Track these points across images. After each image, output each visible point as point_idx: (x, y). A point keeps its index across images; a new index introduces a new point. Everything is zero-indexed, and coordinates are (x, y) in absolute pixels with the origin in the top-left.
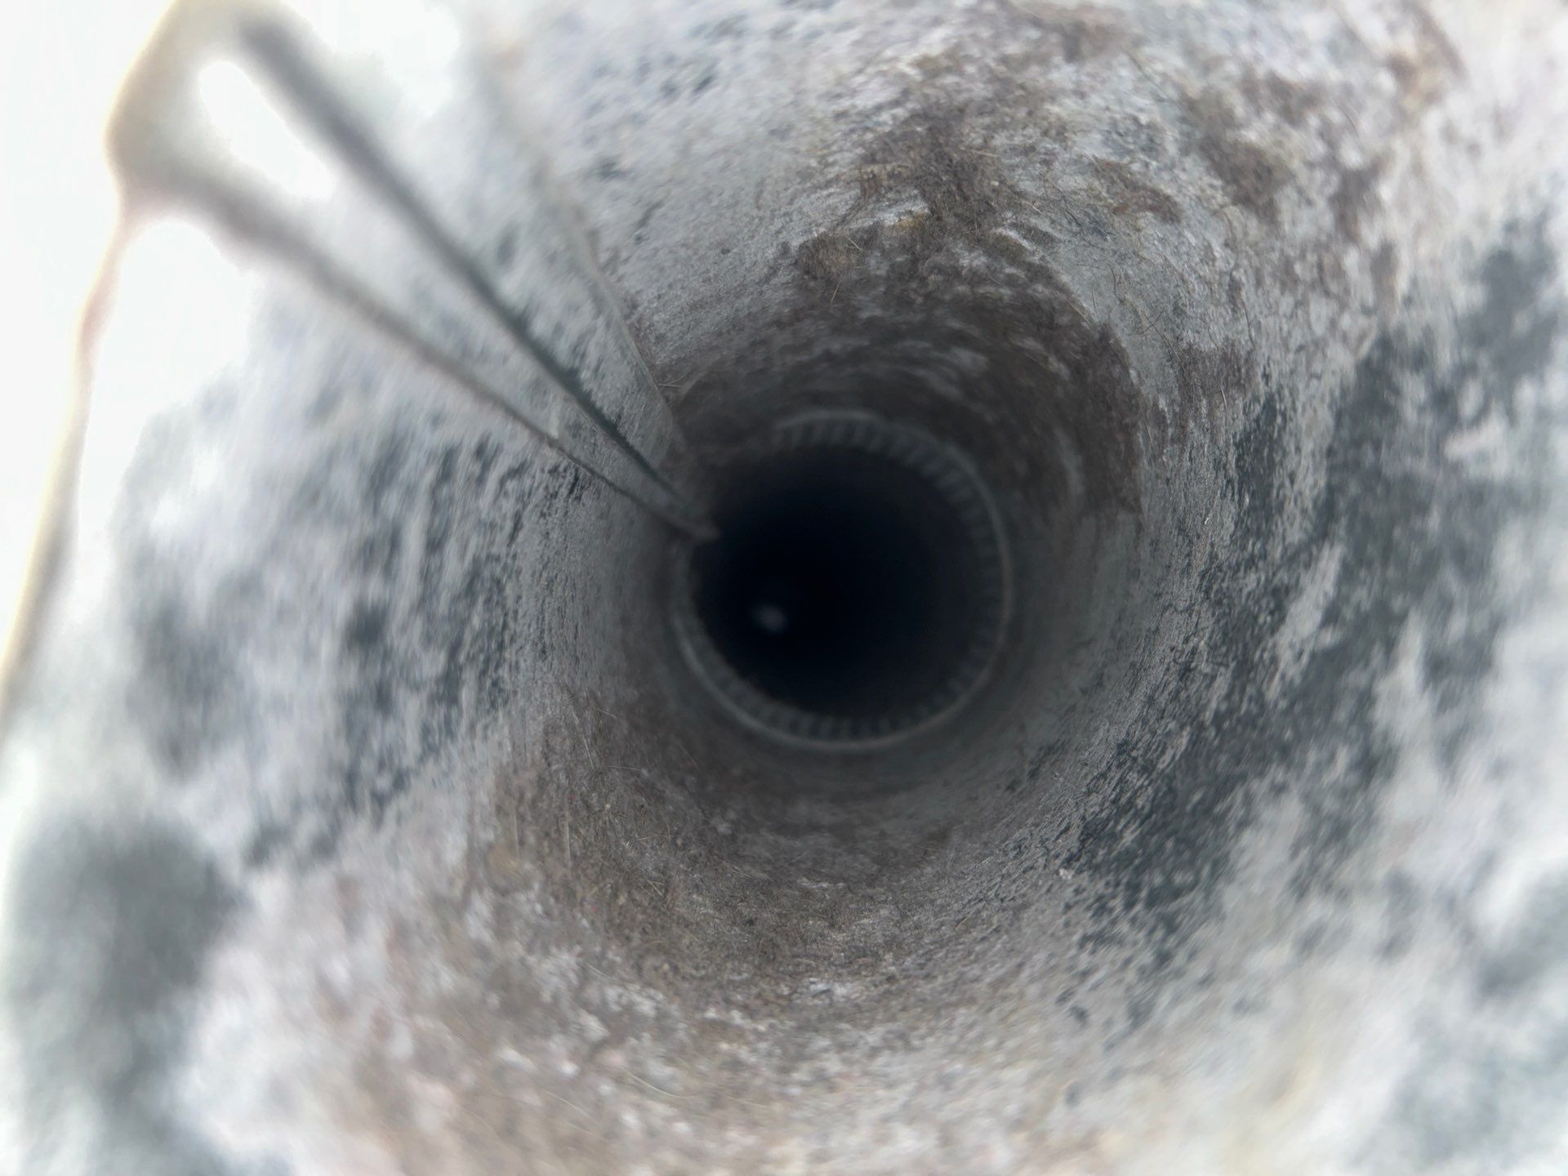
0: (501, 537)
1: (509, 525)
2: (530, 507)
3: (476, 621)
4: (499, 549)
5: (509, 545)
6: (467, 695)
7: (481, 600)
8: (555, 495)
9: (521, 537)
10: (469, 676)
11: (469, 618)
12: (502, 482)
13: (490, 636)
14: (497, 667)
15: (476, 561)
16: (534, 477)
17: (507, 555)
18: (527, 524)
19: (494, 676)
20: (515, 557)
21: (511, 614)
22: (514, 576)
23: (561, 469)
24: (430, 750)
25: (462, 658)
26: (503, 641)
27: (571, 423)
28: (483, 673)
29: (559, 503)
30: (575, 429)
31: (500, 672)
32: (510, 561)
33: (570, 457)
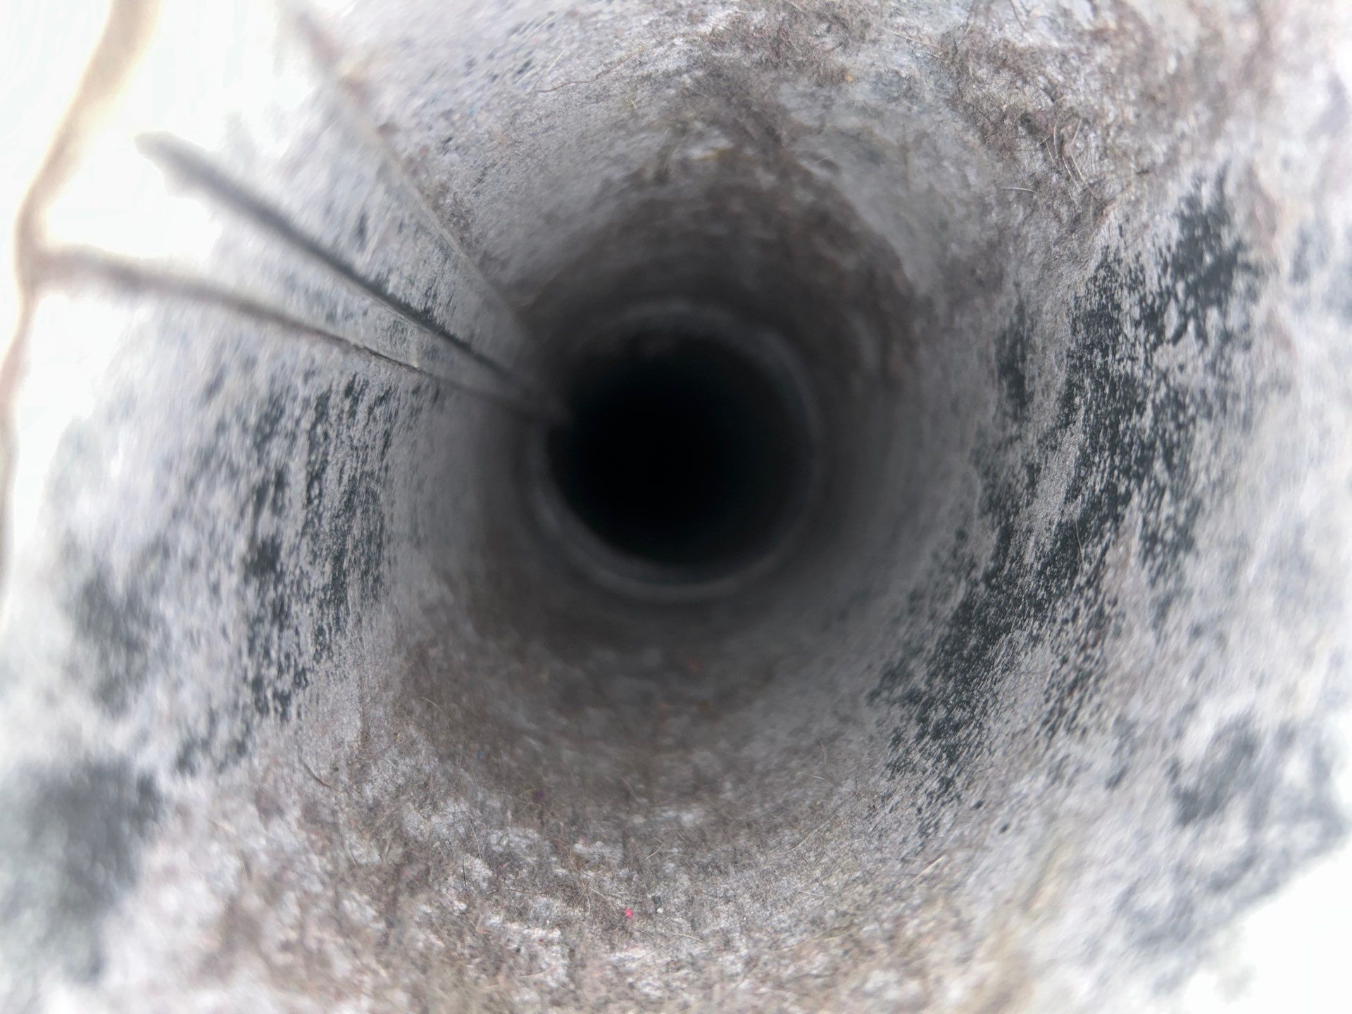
0: (373, 455)
1: (379, 444)
2: (398, 425)
3: (356, 531)
4: (373, 465)
5: (382, 460)
6: (352, 594)
7: (359, 512)
8: (419, 410)
9: (390, 450)
10: (353, 578)
11: (350, 528)
12: (371, 410)
13: (369, 542)
14: (378, 565)
15: (353, 479)
16: (399, 399)
17: (380, 469)
18: (395, 441)
19: (376, 573)
20: (387, 469)
21: (387, 519)
22: (387, 485)
23: (423, 387)
24: (323, 648)
25: (345, 565)
26: (381, 542)
27: (429, 349)
28: (365, 573)
29: (424, 416)
30: (431, 354)
31: (381, 569)
32: (383, 474)
33: (430, 375)
